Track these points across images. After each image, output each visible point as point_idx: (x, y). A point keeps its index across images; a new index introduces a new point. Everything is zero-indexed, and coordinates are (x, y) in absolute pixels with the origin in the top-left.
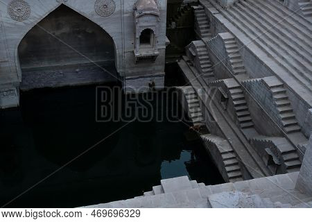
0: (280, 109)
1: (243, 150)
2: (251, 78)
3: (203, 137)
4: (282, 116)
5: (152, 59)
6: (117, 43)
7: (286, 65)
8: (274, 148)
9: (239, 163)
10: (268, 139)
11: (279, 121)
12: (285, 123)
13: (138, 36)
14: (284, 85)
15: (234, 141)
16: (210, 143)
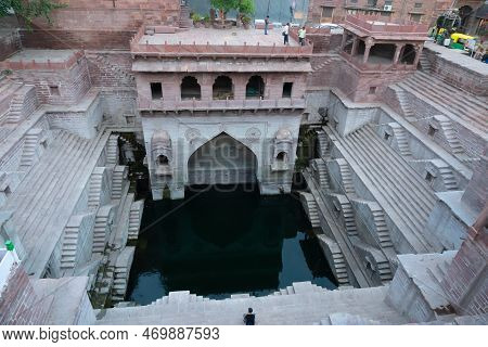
0: (378, 229)
1: (348, 254)
2: (358, 197)
3: (319, 236)
4: (380, 234)
5: (281, 172)
6: (260, 159)
7: (385, 194)
8: (372, 258)
9: (345, 262)
10: (368, 250)
11: (377, 237)
12: (381, 240)
13: (276, 155)
14: (383, 211)
15: (343, 245)
16: (324, 243)
